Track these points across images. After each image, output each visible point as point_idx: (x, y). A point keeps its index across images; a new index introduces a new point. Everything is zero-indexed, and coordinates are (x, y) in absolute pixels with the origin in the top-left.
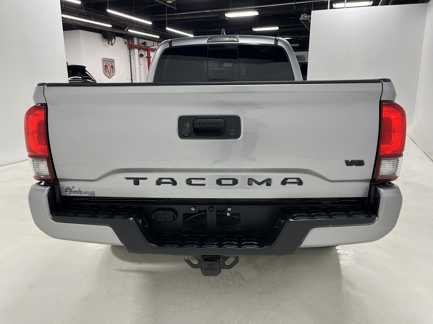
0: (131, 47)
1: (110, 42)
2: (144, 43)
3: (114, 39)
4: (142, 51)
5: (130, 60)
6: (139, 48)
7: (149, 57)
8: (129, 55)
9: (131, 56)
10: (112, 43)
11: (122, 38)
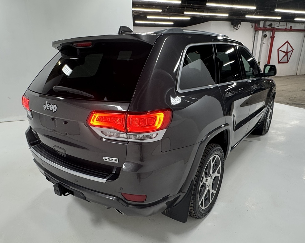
0: (256, 29)
1: (236, 27)
2: (271, 25)
3: (239, 24)
4: (267, 32)
5: (254, 40)
6: (264, 29)
7: (273, 37)
8: (254, 36)
9: (255, 37)
10: (237, 28)
11: (250, 23)
